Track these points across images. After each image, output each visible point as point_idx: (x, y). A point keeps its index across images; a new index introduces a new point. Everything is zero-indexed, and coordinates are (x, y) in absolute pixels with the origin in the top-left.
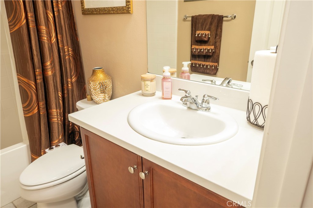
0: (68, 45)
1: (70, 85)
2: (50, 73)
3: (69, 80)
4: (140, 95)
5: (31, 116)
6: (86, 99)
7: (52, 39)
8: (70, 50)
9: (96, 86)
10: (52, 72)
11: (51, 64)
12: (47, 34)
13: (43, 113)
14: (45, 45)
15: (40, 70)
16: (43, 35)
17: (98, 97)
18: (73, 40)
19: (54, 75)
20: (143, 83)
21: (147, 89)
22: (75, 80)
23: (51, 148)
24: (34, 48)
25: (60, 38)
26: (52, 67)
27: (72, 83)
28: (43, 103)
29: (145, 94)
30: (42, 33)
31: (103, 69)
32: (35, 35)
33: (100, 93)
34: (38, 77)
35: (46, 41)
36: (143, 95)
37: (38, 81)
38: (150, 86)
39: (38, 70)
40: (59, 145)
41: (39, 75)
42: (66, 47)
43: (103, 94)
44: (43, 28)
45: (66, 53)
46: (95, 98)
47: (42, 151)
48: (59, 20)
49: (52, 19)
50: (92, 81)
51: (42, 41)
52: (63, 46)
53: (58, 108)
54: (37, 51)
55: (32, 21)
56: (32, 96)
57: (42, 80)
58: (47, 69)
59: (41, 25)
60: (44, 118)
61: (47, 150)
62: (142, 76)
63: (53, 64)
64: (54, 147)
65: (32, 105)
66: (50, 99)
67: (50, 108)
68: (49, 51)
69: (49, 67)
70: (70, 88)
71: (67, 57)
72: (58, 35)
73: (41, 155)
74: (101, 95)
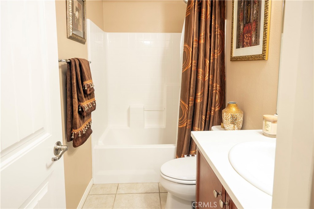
0: (216, 82)
1: (212, 113)
2: (199, 101)
3: (213, 108)
4: (260, 133)
5: (181, 128)
6: (220, 126)
7: (206, 78)
8: (217, 86)
9: (227, 117)
10: (201, 100)
11: (201, 95)
12: (202, 75)
13: (188, 128)
14: (199, 82)
15: (192, 98)
16: (199, 75)
17: (228, 126)
18: (222, 79)
19: (202, 103)
20: (264, 122)
21: (267, 129)
22: (218, 110)
23: (188, 156)
24: (192, 83)
25: (211, 77)
26: (201, 97)
27: (214, 111)
28: (190, 120)
29: (266, 134)
30: (199, 74)
31: (237, 104)
32: (194, 74)
33: (230, 123)
34: (190, 103)
35: (201, 79)
36: (264, 134)
37: (190, 105)
38: (270, 126)
39: (191, 98)
40: (194, 156)
41: (191, 101)
42: (214, 84)
43: (232, 125)
44: (201, 70)
45: (214, 88)
46: (225, 126)
47: (182, 155)
48: (212, 66)
49: (208, 65)
50: (225, 112)
51: (198, 79)
52: (213, 83)
53: (199, 127)
54: (193, 85)
55: (194, 66)
56: (184, 114)
57: (193, 105)
58: (197, 98)
59: (199, 69)
60: (188, 131)
61: (185, 156)
62: (265, 116)
63: (202, 95)
64: (190, 155)
65: (183, 120)
66: (195, 119)
67: (194, 126)
68: (201, 85)
69: (199, 97)
70: (212, 114)
71: (214, 91)
72: (210, 75)
73: (181, 157)
74: (231, 125)
